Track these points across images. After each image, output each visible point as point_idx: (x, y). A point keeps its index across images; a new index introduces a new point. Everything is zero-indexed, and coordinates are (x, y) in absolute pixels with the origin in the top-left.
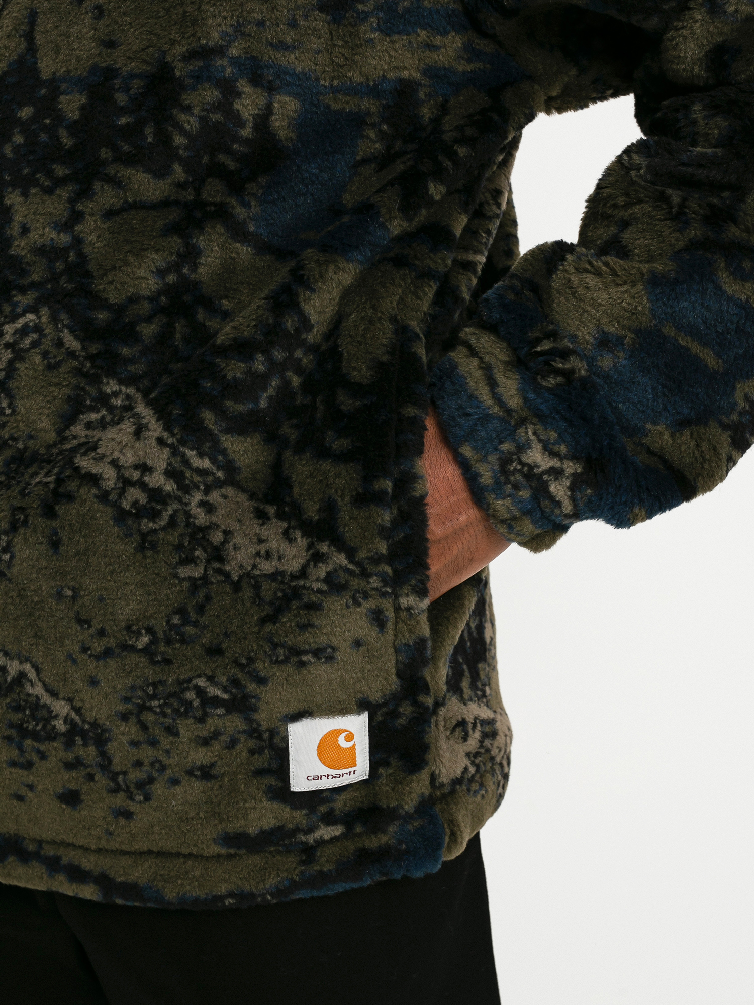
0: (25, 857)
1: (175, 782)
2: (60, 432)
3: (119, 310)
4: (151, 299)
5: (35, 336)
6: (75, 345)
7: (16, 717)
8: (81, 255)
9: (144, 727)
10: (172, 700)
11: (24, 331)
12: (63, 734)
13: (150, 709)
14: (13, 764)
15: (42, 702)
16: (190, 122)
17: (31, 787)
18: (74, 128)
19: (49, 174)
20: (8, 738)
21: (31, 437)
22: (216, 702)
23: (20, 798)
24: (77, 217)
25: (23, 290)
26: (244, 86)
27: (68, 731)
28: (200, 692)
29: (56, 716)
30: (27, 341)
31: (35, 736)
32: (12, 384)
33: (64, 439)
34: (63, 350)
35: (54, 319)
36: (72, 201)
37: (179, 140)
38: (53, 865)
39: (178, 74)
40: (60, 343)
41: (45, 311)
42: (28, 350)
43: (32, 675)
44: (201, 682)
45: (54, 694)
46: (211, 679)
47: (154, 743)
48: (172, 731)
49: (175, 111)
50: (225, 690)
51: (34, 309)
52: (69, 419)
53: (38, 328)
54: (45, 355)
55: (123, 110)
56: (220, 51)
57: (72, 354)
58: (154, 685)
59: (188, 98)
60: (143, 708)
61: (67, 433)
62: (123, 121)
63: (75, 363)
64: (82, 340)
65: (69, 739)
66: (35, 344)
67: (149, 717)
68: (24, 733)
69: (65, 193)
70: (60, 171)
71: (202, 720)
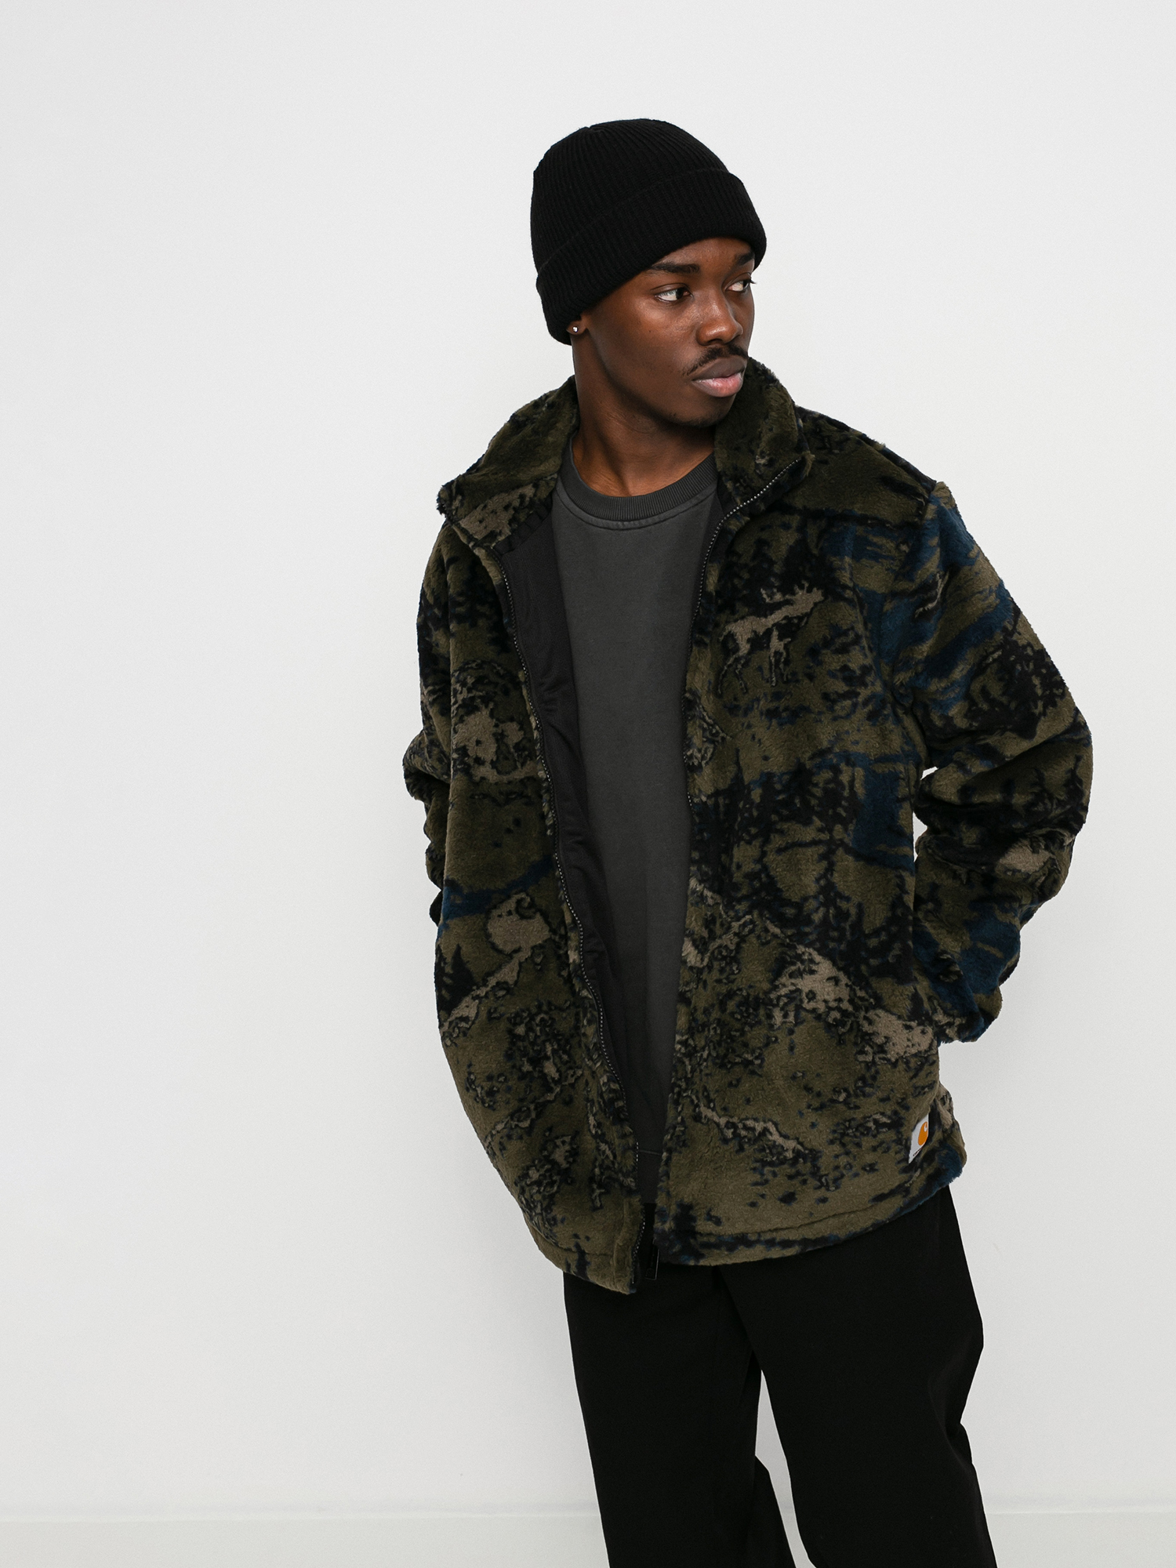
0: (749, 1244)
1: (856, 1175)
2: (772, 982)
3: (799, 906)
4: (815, 897)
5: (751, 926)
6: (777, 931)
7: (759, 1156)
8: (768, 876)
9: (843, 1145)
10: (860, 1128)
11: (744, 925)
12: (791, 1159)
13: (848, 1135)
14: (756, 1184)
15: (777, 1143)
16: (818, 792)
17: (763, 1196)
18: (758, 806)
19: (748, 833)
20: (754, 1169)
21: (751, 987)
22: (884, 1125)
23: (753, 1205)
24: (764, 854)
25: (739, 901)
26: (843, 766)
27: (794, 1157)
28: (876, 1122)
29: (787, 1150)
30: (747, 930)
31: (771, 1164)
32: (739, 956)
33: (775, 988)
34: (770, 934)
35: (761, 915)
36: (762, 846)
37: (814, 802)
38: (771, 1243)
39: (808, 767)
40: (766, 930)
41: (756, 913)
42: (747, 936)
43: (773, 1129)
44: (877, 1117)
45: (786, 1137)
46: (883, 1114)
47: (847, 1153)
48: (858, 1145)
49: (810, 787)
50: (889, 1118)
51: (749, 912)
52: (778, 974)
53: (752, 922)
54: (759, 937)
55: (779, 792)
56: (829, 750)
57: (775, 936)
58: (849, 1121)
59: (815, 779)
60: (843, 1135)
61: (777, 983)
62: (781, 797)
63: (779, 941)
64: (781, 928)
65: (794, 1162)
66: (751, 931)
67: (846, 1139)
68: (765, 1164)
69: (757, 843)
70: (753, 831)
71: (875, 1136)
